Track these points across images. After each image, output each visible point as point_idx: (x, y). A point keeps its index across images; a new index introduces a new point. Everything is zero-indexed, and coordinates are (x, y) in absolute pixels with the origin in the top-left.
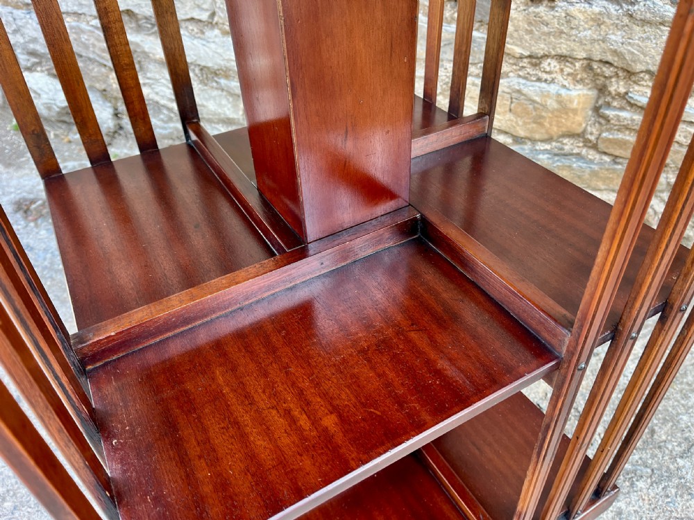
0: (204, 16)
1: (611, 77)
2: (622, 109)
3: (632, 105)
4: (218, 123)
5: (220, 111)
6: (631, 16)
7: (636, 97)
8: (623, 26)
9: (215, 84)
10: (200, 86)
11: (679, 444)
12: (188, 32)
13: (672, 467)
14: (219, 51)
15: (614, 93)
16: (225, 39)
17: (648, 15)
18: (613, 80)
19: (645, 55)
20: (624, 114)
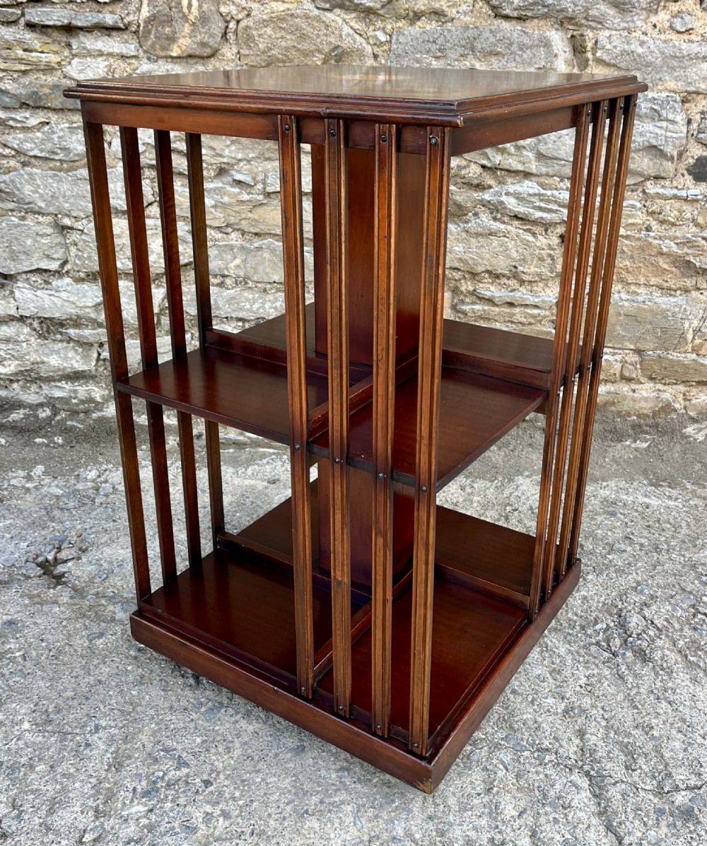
0: (54, 266)
1: (460, 280)
2: (474, 303)
3: (481, 299)
4: (60, 381)
5: (65, 365)
6: (467, 231)
7: (483, 292)
8: (463, 239)
9: (59, 337)
10: (38, 340)
11: (604, 548)
12: (30, 285)
13: (605, 562)
14: (70, 299)
15: (465, 291)
16: (79, 286)
17: (479, 229)
18: (462, 281)
19: (483, 259)
20: (477, 307)
